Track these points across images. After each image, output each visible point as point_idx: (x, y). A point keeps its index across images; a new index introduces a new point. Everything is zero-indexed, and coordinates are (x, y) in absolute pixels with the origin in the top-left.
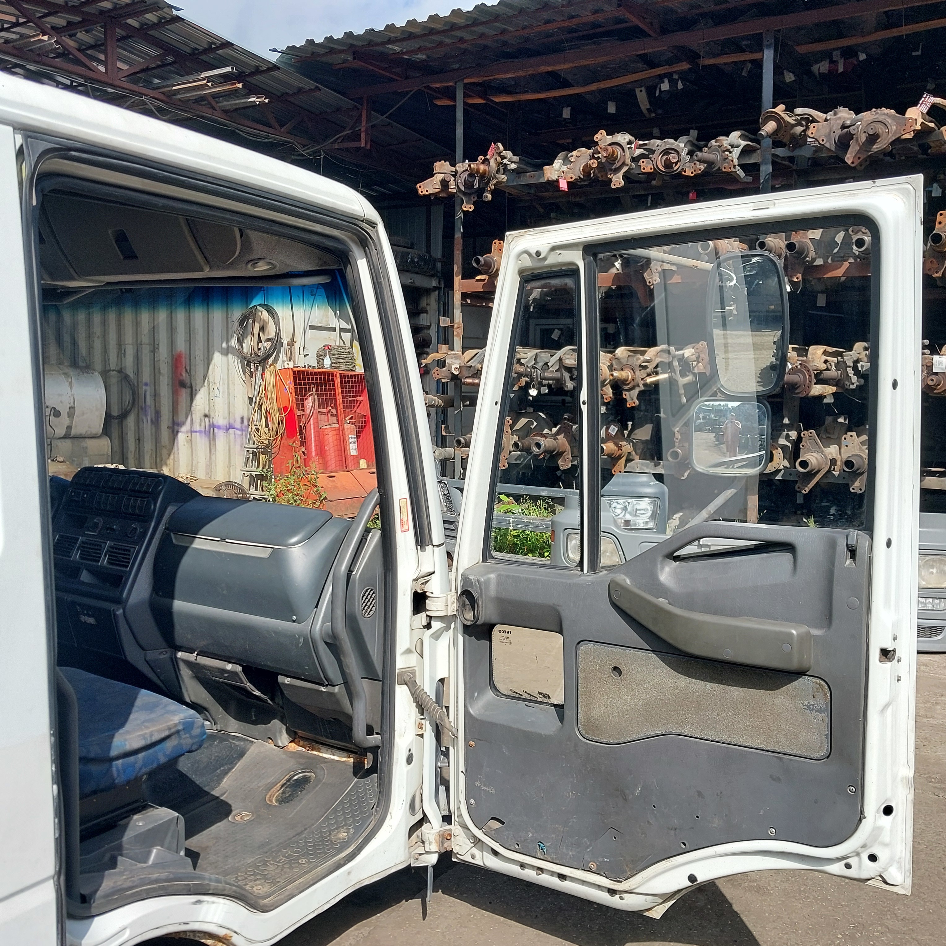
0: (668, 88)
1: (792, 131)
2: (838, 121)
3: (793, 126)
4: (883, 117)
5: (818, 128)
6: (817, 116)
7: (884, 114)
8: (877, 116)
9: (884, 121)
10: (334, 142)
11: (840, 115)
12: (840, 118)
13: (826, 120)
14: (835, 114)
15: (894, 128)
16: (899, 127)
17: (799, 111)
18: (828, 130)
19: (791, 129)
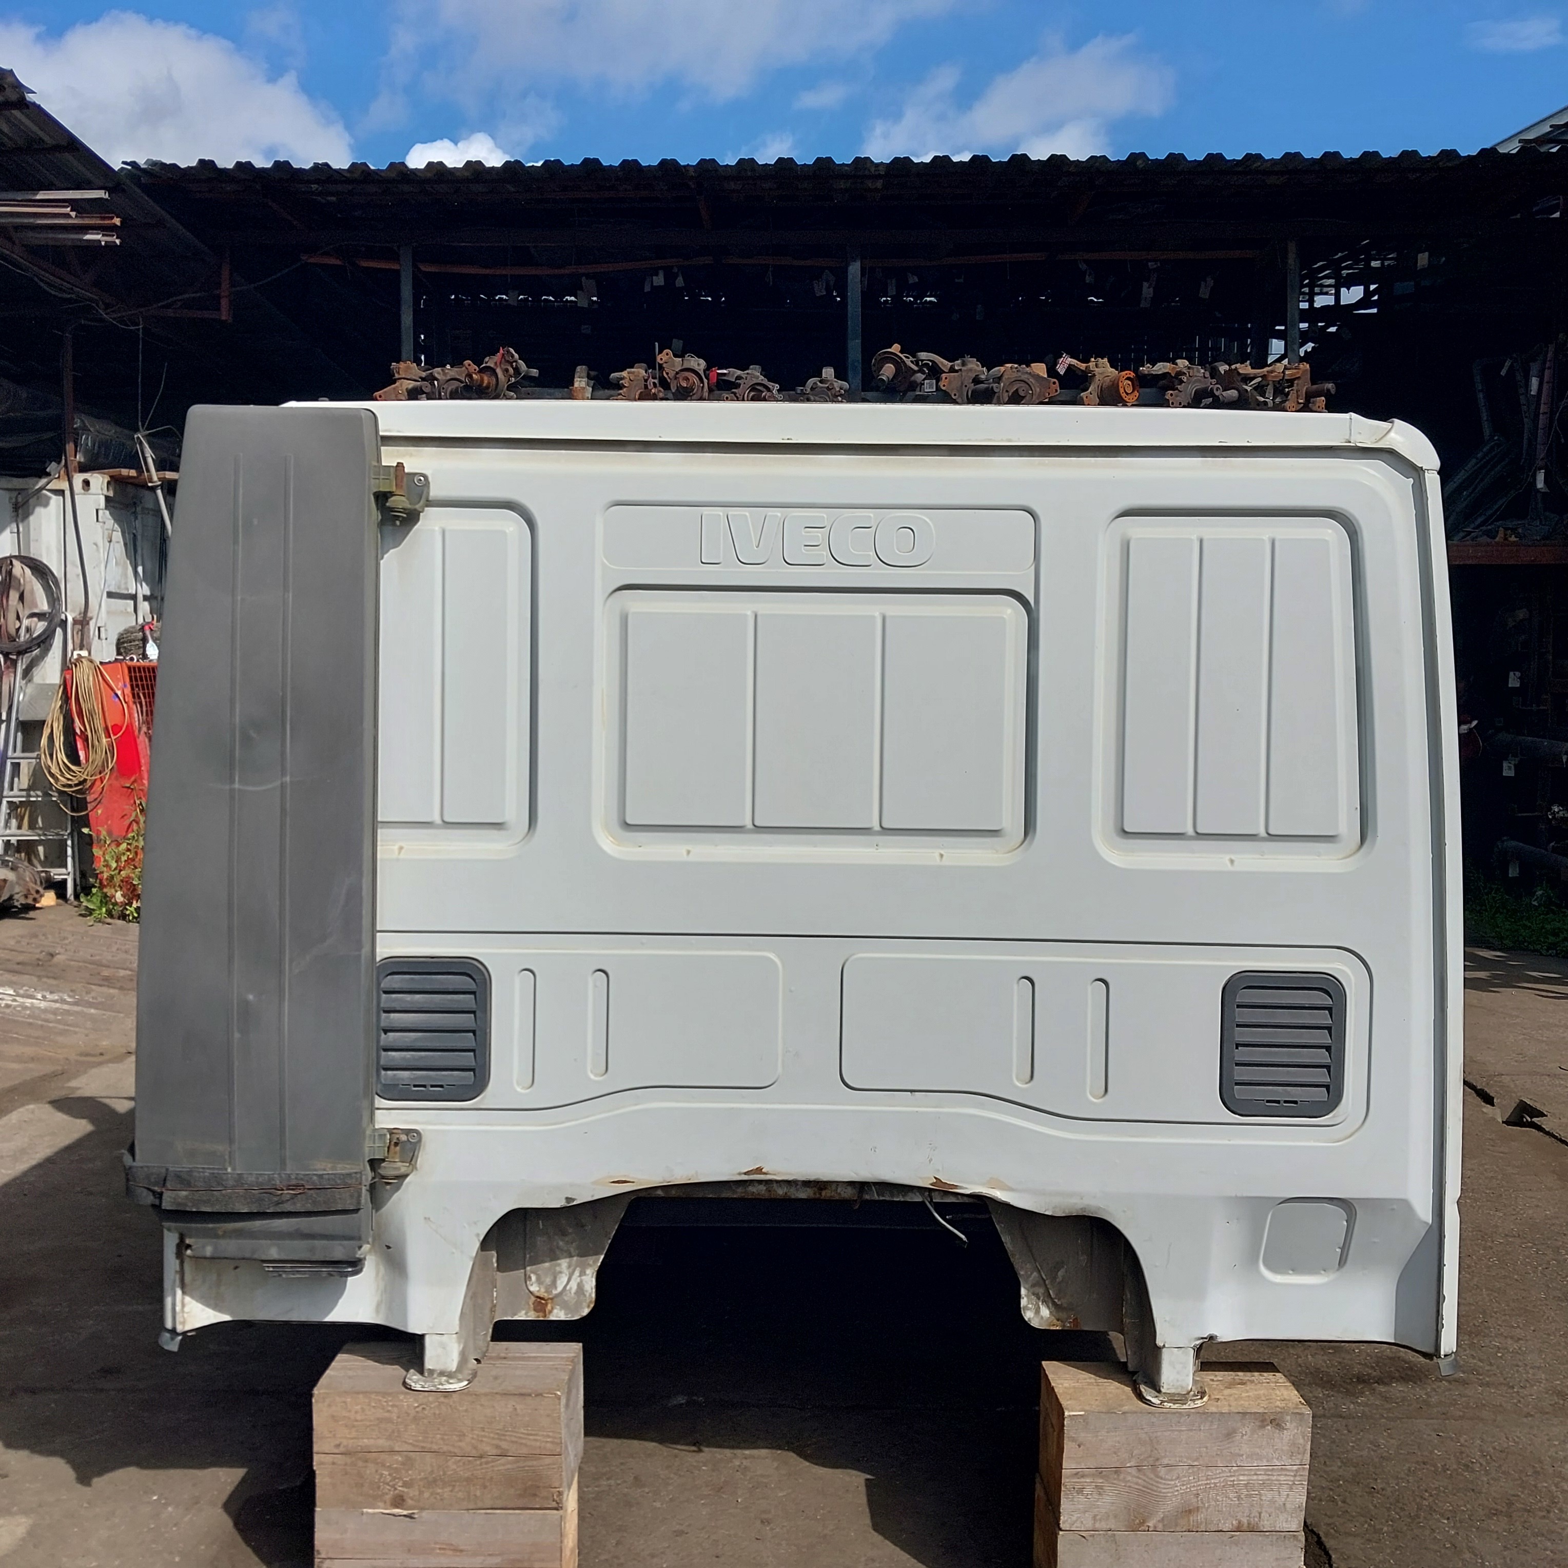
0: (662, 283)
1: (913, 378)
2: (970, 374)
3: (915, 372)
4: (1026, 376)
5: (950, 380)
6: (942, 363)
7: (1027, 373)
8: (1020, 374)
9: (1027, 380)
10: (168, 306)
11: (970, 366)
12: (971, 370)
13: (952, 370)
14: (964, 364)
15: (1038, 390)
16: (1043, 390)
17: (923, 355)
18: (960, 383)
19: (911, 376)
